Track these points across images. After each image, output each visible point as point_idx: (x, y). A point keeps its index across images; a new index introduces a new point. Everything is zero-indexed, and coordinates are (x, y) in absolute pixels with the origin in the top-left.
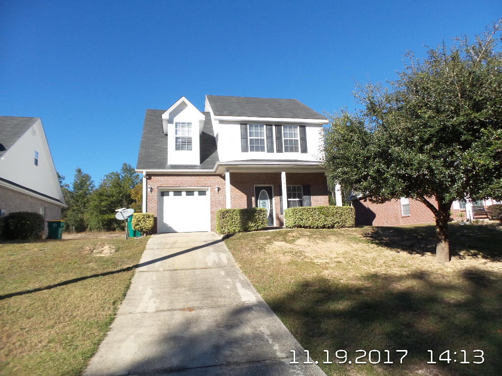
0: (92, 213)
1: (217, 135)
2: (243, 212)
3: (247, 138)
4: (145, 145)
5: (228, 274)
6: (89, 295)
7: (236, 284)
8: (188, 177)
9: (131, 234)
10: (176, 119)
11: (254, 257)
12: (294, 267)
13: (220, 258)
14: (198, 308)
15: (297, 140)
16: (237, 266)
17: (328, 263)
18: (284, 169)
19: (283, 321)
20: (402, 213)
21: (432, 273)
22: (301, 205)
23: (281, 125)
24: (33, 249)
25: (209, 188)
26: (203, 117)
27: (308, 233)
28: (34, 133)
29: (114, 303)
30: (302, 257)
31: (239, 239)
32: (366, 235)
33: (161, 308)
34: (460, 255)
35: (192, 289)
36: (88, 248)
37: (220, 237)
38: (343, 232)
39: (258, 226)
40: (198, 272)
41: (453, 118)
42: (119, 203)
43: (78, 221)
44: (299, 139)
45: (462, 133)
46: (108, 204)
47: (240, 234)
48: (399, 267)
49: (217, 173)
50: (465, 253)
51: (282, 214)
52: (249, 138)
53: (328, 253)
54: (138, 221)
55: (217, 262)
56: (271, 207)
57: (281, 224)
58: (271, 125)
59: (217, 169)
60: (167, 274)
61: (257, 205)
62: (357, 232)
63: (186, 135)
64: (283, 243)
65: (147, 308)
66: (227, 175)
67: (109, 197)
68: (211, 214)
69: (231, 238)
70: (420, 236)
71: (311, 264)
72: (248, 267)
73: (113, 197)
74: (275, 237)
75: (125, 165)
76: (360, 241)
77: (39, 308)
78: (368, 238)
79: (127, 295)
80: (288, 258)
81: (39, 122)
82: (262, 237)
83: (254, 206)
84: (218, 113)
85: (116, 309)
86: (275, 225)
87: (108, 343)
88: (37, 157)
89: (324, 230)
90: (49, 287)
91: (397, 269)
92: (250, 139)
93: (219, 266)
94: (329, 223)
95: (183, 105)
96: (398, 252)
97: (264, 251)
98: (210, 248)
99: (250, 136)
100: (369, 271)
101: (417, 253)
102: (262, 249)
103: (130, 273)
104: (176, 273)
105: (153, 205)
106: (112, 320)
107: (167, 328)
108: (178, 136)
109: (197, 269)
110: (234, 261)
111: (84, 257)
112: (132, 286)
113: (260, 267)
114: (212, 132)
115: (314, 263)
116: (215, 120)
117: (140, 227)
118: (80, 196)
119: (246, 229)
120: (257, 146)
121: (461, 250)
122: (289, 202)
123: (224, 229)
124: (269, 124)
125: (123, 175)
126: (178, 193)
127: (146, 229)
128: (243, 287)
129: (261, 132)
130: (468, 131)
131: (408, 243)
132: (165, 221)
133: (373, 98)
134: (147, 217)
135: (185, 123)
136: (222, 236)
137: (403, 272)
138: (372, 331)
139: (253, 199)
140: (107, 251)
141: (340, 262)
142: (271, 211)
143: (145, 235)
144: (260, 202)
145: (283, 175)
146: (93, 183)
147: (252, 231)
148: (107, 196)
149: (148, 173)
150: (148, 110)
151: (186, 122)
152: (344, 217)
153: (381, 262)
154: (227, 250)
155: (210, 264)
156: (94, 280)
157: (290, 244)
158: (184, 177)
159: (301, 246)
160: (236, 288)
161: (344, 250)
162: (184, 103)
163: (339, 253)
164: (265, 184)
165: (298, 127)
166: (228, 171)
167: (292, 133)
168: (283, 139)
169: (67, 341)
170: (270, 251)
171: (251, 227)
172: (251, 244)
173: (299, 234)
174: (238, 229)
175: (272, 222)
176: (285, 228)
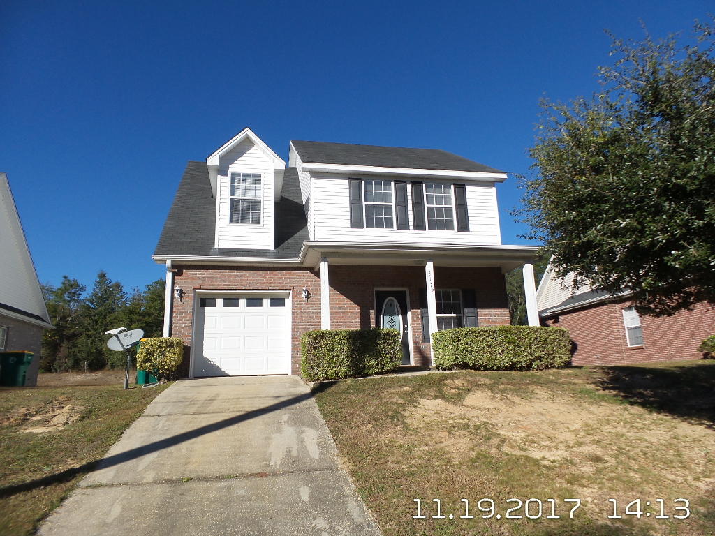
1: (308, 199)
2: (353, 336)
3: (361, 204)
4: (175, 216)
5: (320, 497)
8: (251, 272)
9: (142, 379)
10: (233, 169)
11: (383, 439)
13: (302, 443)
15: (451, 209)
16: (344, 467)
18: (429, 258)
20: (628, 342)
22: (461, 326)
23: (422, 183)
25: (291, 292)
26: (280, 164)
27: (487, 381)
31: (346, 392)
32: (603, 385)
37: (307, 388)
39: (384, 365)
43: (93, 352)
44: (453, 206)
47: (349, 381)
49: (305, 265)
51: (426, 340)
52: (364, 203)
54: (150, 354)
55: (294, 453)
56: (405, 329)
57: (425, 363)
58: (405, 182)
59: (304, 257)
61: (378, 325)
63: (250, 196)
64: (439, 403)
66: (324, 267)
68: (293, 341)
69: (330, 389)
71: (530, 465)
73: (150, 315)
74: (420, 389)
78: (613, 392)
82: (394, 390)
83: (373, 326)
84: (308, 159)
86: (413, 363)
89: (513, 372)
92: (367, 206)
93: (298, 467)
94: (525, 361)
95: (247, 145)
97: (404, 423)
98: (284, 415)
99: (366, 200)
102: (397, 417)
103: (58, 491)
105: (183, 323)
108: (236, 197)
109: (240, 476)
110: (335, 451)
114: (300, 197)
116: (304, 171)
117: (153, 366)
118: (100, 314)
119: (359, 371)
120: (378, 219)
122: (440, 320)
123: (316, 371)
124: (400, 180)
126: (231, 301)
127: (166, 370)
129: (385, 194)
132: (207, 354)
134: (168, 347)
135: (248, 175)
136: (312, 385)
139: (372, 313)
142: (406, 335)
143: (163, 380)
144: (385, 319)
145: (429, 268)
147: (372, 375)
149: (174, 263)
151: (250, 173)
152: (550, 347)
154: (321, 420)
155: (275, 462)
157: (455, 404)
159: (480, 409)
162: (247, 139)
164: (393, 286)
165: (452, 186)
166: (325, 258)
167: (440, 197)
168: (426, 205)
170: (416, 423)
171: (370, 367)
172: (373, 405)
173: (468, 381)
174: (343, 370)
175: (407, 356)
176: (433, 369)
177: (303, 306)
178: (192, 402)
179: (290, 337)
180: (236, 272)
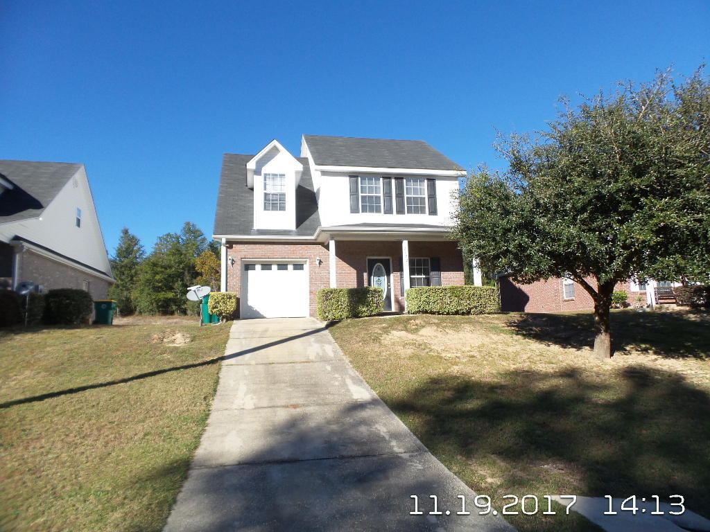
0: (143, 290)
1: (319, 190)
2: (352, 293)
3: (358, 195)
4: (223, 203)
5: (336, 369)
6: (174, 389)
7: (346, 380)
8: (280, 246)
9: (207, 319)
10: (265, 170)
11: (367, 349)
12: (417, 362)
13: (324, 350)
14: (304, 405)
15: (424, 198)
16: (346, 359)
17: (458, 358)
18: (405, 237)
19: (401, 419)
20: (564, 295)
21: (585, 370)
22: (428, 284)
23: (403, 178)
24: (87, 336)
25: (308, 260)
26: (300, 167)
27: (436, 321)
28: (76, 184)
29: (205, 398)
30: (427, 350)
31: (347, 326)
32: (510, 324)
33: (259, 406)
34: (626, 350)
35: (294, 385)
36: (155, 336)
37: (324, 324)
38: (481, 319)
39: (372, 311)
40: (298, 366)
41: (609, 183)
42: (179, 276)
43: (123, 300)
44: (426, 196)
45: (620, 202)
46: (164, 278)
47: (349, 320)
48: (546, 363)
49: (318, 241)
50: (633, 348)
51: (402, 295)
52: (360, 194)
53: (459, 346)
54: (216, 303)
55: (321, 354)
56: (389, 286)
57: (401, 309)
58: (390, 178)
59: (318, 236)
60: (261, 368)
61: (369, 284)
62: (500, 320)
63: (278, 191)
64: (403, 333)
65: (244, 404)
66: (332, 244)
67: (166, 269)
68: (310, 295)
69: (338, 325)
70: (581, 325)
71: (438, 359)
72: (359, 361)
73: (170, 267)
74: (392, 326)
75: (188, 224)
76: (502, 331)
77: (122, 403)
78: (513, 328)
79: (218, 391)
80: (409, 351)
81: (82, 169)
82: (376, 325)
83: (366, 284)
84: (319, 161)
85: (208, 405)
86: (393, 310)
87: (208, 437)
88: (79, 215)
89: (458, 316)
90: (125, 381)
91: (543, 365)
92: (362, 197)
93: (323, 359)
94: (465, 309)
95: (275, 151)
96: (549, 345)
97: (380, 342)
98: (311, 338)
99: (362, 193)
100: (507, 368)
101: (573, 347)
102: (376, 339)
103: (215, 366)
104: (273, 368)
105: (235, 282)
106: (208, 415)
107: (271, 424)
108: (267, 192)
109: (297, 362)
110: (342, 354)
111: (155, 347)
112: (221, 381)
113: (374, 361)
114: (312, 185)
115: (441, 358)
116: (316, 170)
117: (218, 311)
118: (126, 266)
119: (355, 315)
120: (370, 205)
121: (627, 344)
122: (412, 280)
123: (327, 314)
124: (387, 177)
125: (184, 238)
126: (266, 266)
127: (227, 313)
128: (354, 383)
129: (376, 187)
130: (627, 200)
131: (563, 335)
132: (250, 303)
133: (518, 152)
134: (228, 298)
135: (276, 175)
137: (549, 369)
138: (501, 430)
139: (365, 275)
140: (180, 340)
141: (473, 356)
142: (389, 290)
143: (225, 320)
144: (374, 279)
145: (405, 245)
146: (142, 249)
147: (363, 317)
148: (162, 267)
149: (228, 240)
150: (226, 154)
151: (278, 173)
153: (525, 357)
154: (333, 341)
155: (312, 357)
156: (175, 373)
157: (412, 334)
158: (275, 246)
159: (426, 336)
160: (346, 385)
161: (480, 343)
162: (275, 148)
163: (473, 345)
164: (380, 255)
165: (426, 181)
166: (332, 239)
167: (417, 189)
168: (406, 196)
169: (165, 434)
170: (386, 342)
171: (362, 312)
172: (362, 334)
173: (424, 321)
174: (345, 314)
175: (389, 306)
176: (406, 314)
177: (317, 270)
178: (255, 332)
179: (308, 291)
180: (270, 246)
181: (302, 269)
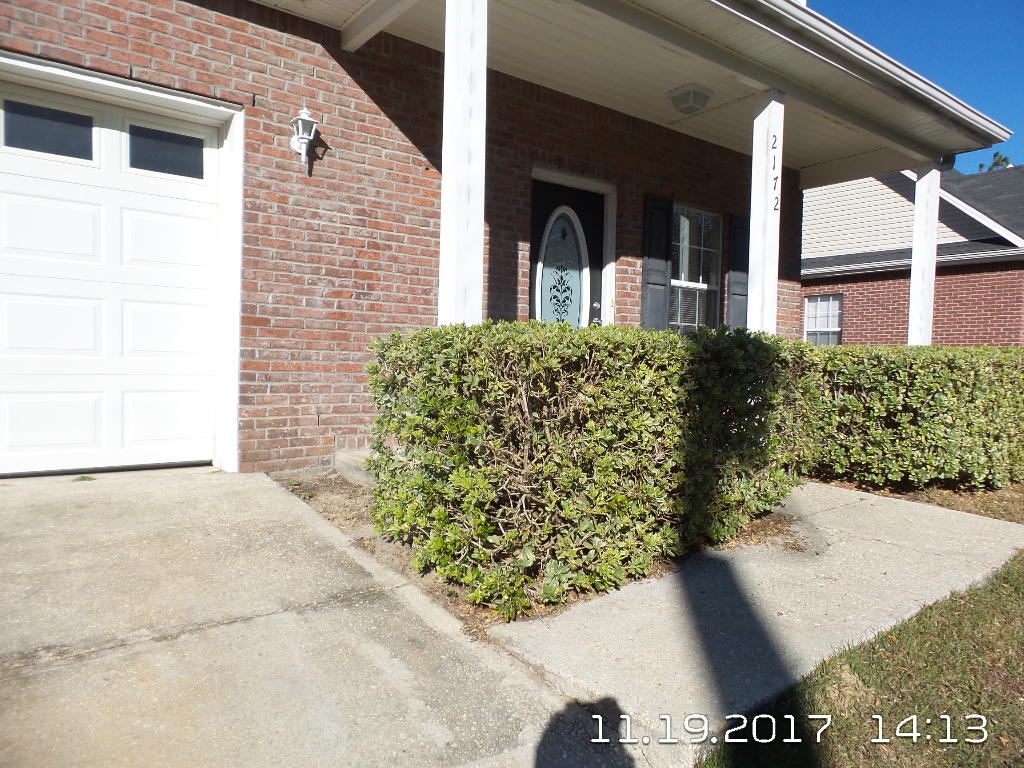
25: (238, 116)
56: (594, 312)
139: (523, 251)
177: (296, 189)
181: (193, 168)
